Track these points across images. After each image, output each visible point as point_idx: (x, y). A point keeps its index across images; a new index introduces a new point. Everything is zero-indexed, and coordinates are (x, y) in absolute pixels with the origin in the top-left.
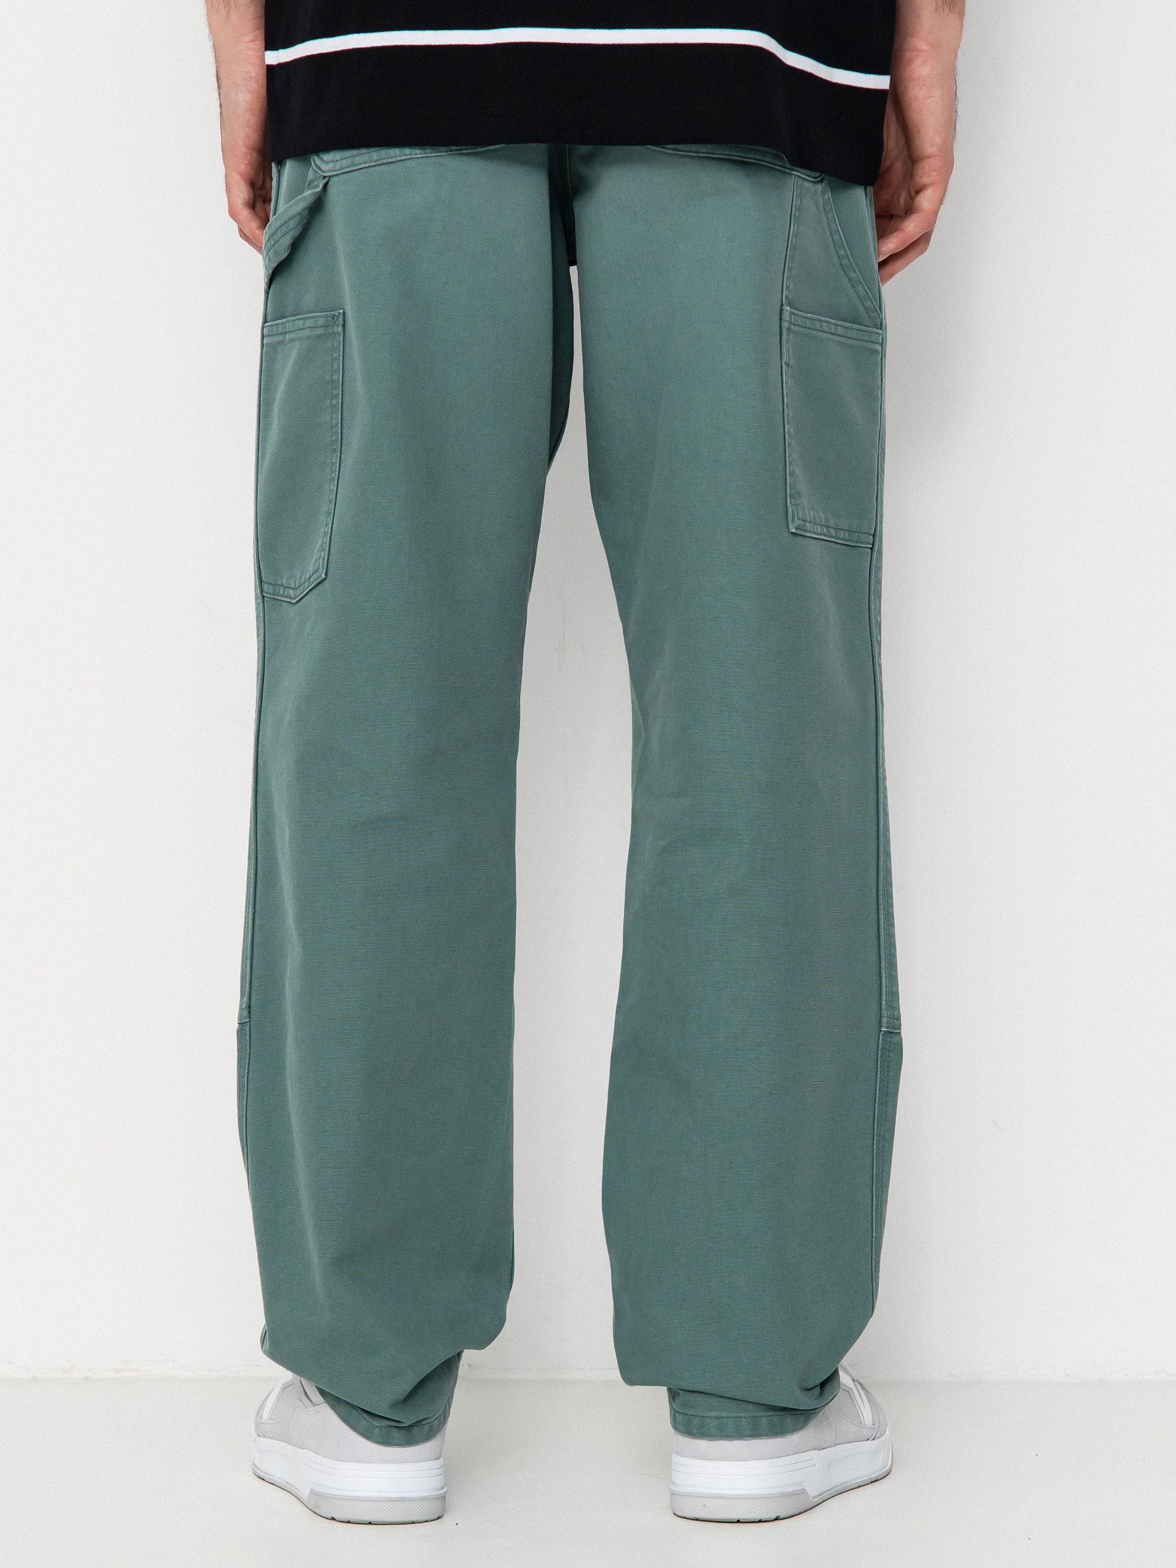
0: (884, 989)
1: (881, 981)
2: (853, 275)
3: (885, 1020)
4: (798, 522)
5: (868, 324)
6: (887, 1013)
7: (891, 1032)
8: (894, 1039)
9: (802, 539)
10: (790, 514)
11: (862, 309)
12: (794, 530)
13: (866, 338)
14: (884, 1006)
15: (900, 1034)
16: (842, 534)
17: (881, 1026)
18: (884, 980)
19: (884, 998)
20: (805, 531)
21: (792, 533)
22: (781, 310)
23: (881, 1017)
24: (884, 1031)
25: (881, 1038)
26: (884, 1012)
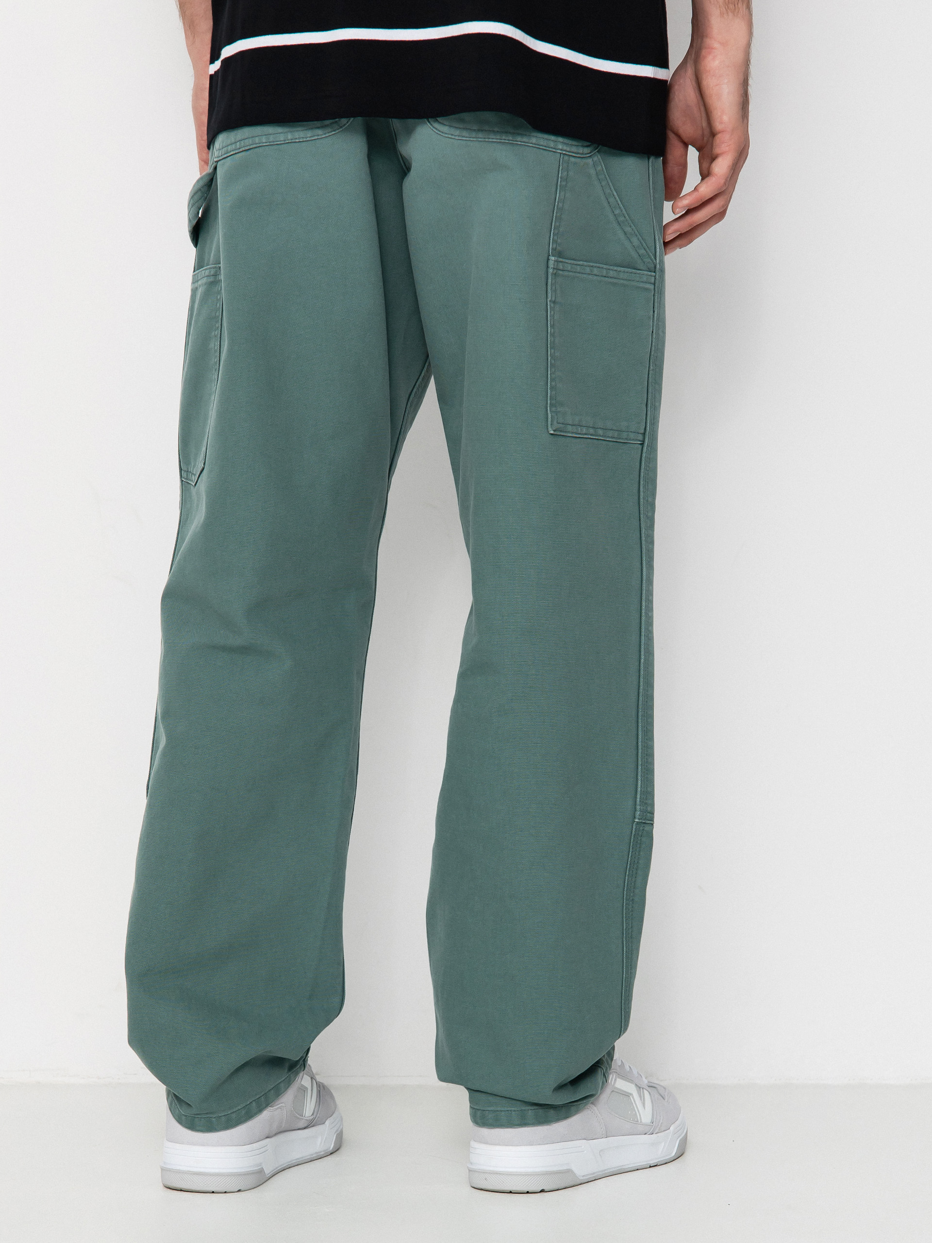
0: (639, 789)
1: (637, 783)
2: (628, 229)
3: (638, 813)
4: (556, 426)
5: (641, 268)
6: (640, 808)
7: (644, 823)
8: (647, 828)
9: (563, 439)
10: (549, 420)
11: (635, 256)
12: (552, 432)
13: (638, 279)
14: (638, 802)
15: (652, 824)
16: (610, 434)
17: (635, 818)
18: (639, 782)
19: (638, 796)
20: (566, 432)
21: (552, 434)
22: (548, 259)
23: (635, 810)
24: (637, 822)
25: (634, 827)
26: (638, 807)
